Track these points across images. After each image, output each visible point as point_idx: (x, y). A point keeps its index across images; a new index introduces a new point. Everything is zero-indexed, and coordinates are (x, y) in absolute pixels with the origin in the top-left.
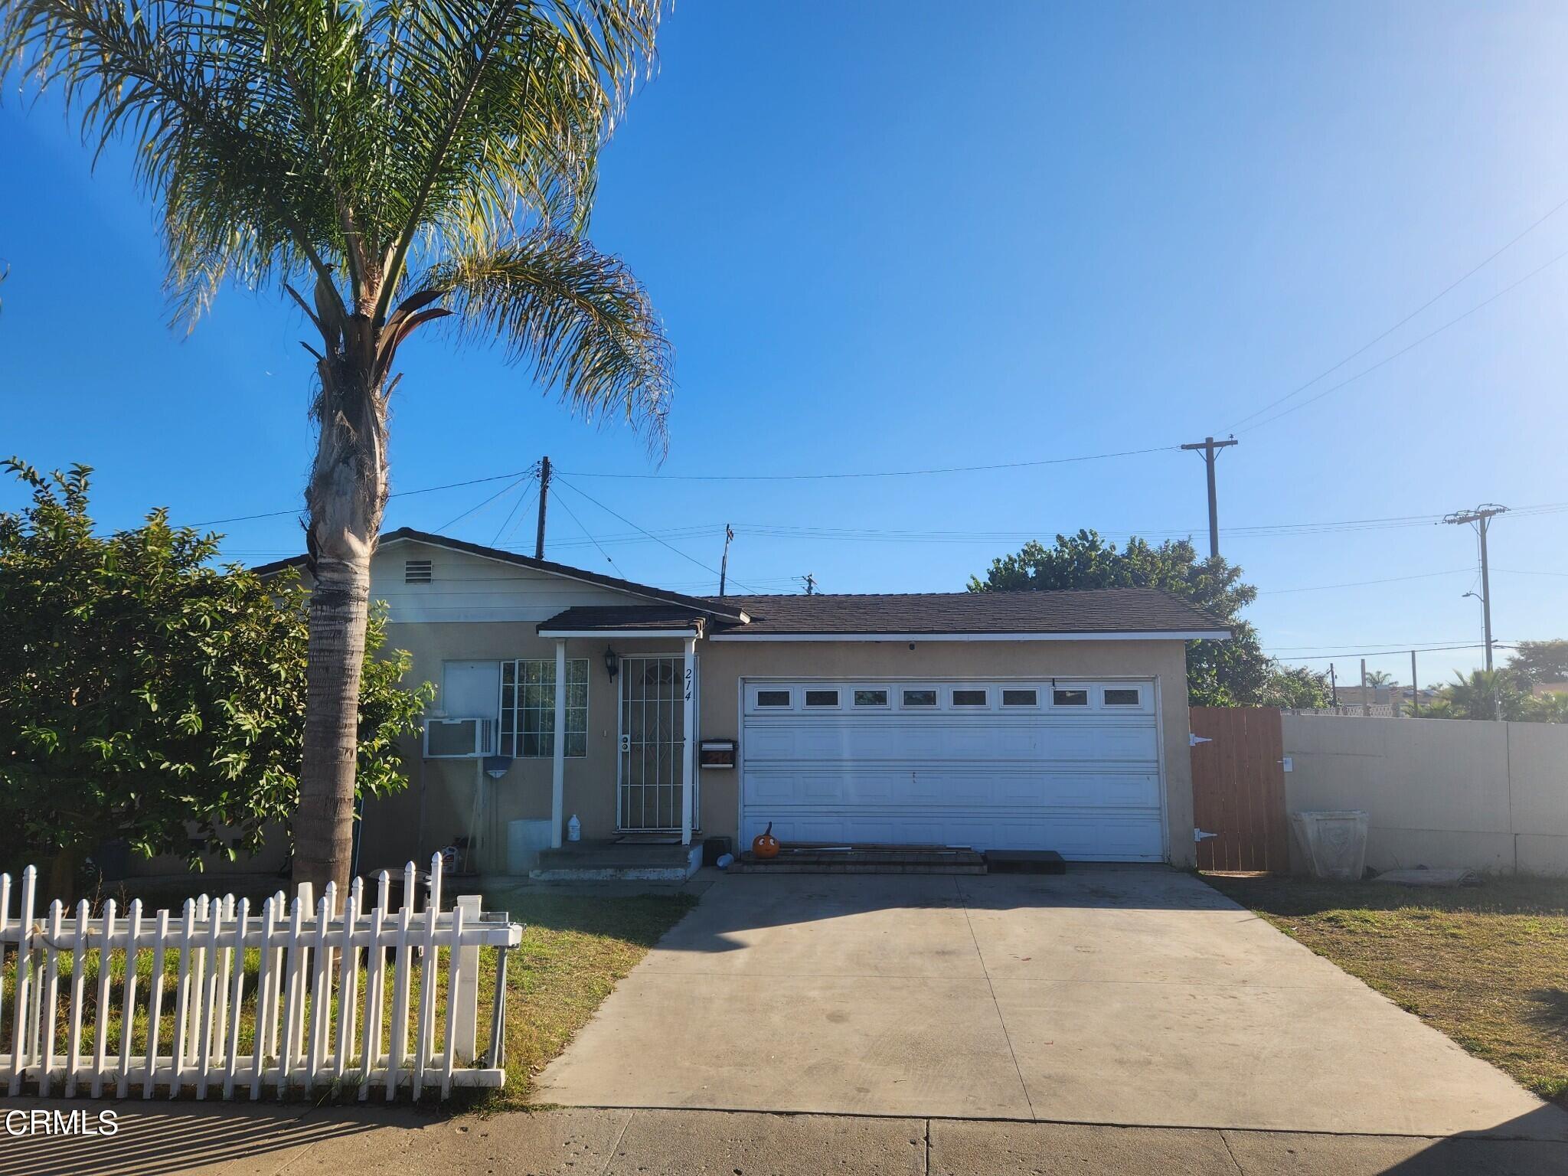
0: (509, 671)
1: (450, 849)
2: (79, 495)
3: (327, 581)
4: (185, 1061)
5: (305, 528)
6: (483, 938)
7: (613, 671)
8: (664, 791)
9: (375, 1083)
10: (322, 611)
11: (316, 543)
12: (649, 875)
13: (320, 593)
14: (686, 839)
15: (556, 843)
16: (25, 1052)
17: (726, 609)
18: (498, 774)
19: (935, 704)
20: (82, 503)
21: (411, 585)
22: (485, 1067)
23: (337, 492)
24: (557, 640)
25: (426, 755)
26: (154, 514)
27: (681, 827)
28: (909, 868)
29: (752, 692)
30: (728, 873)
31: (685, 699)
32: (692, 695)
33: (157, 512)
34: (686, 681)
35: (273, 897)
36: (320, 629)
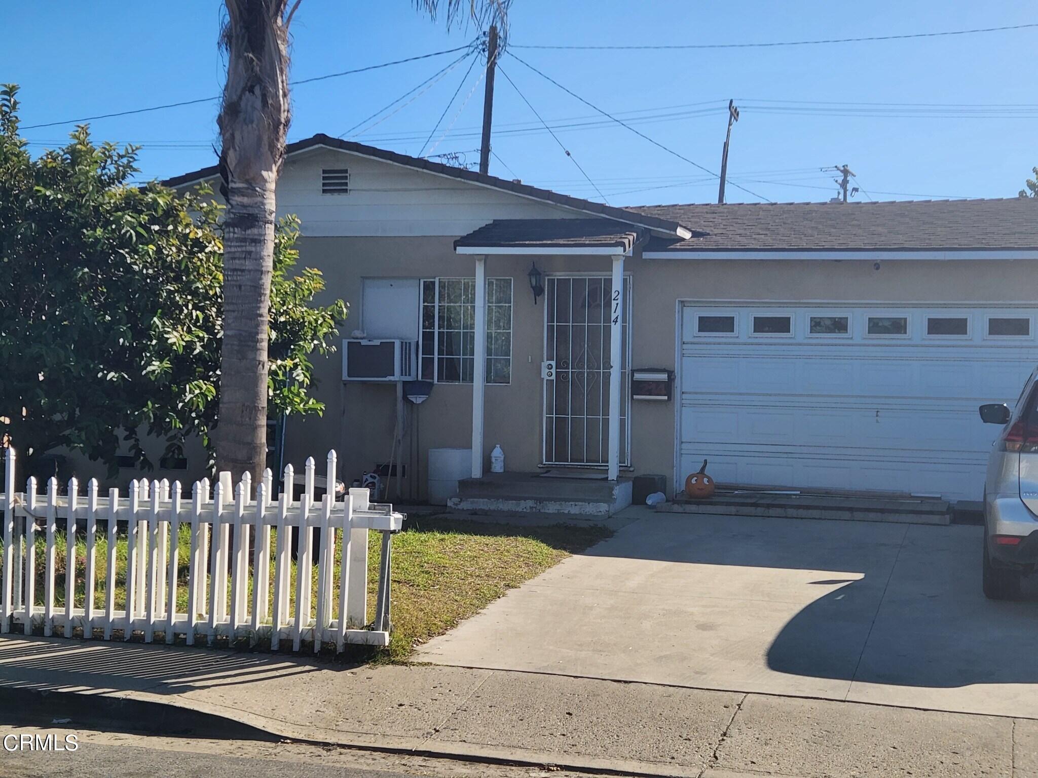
0: (429, 288)
1: (371, 476)
2: (11, 115)
3: (238, 204)
4: (135, 614)
5: (218, 155)
6: (369, 524)
7: (538, 291)
8: (592, 424)
9: (284, 637)
10: (234, 233)
11: (228, 169)
12: (570, 509)
13: (232, 216)
14: (613, 474)
15: (477, 472)
16: (12, 604)
17: (661, 223)
18: (418, 399)
19: (905, 333)
20: (15, 122)
21: (328, 196)
22: (373, 629)
23: (245, 120)
24: (475, 257)
25: (345, 377)
26: (77, 131)
27: (608, 462)
28: (859, 515)
29: (692, 317)
30: (657, 512)
31: (613, 324)
32: (619, 320)
33: (80, 129)
34: (614, 303)
35: (200, 481)
36: (233, 250)
